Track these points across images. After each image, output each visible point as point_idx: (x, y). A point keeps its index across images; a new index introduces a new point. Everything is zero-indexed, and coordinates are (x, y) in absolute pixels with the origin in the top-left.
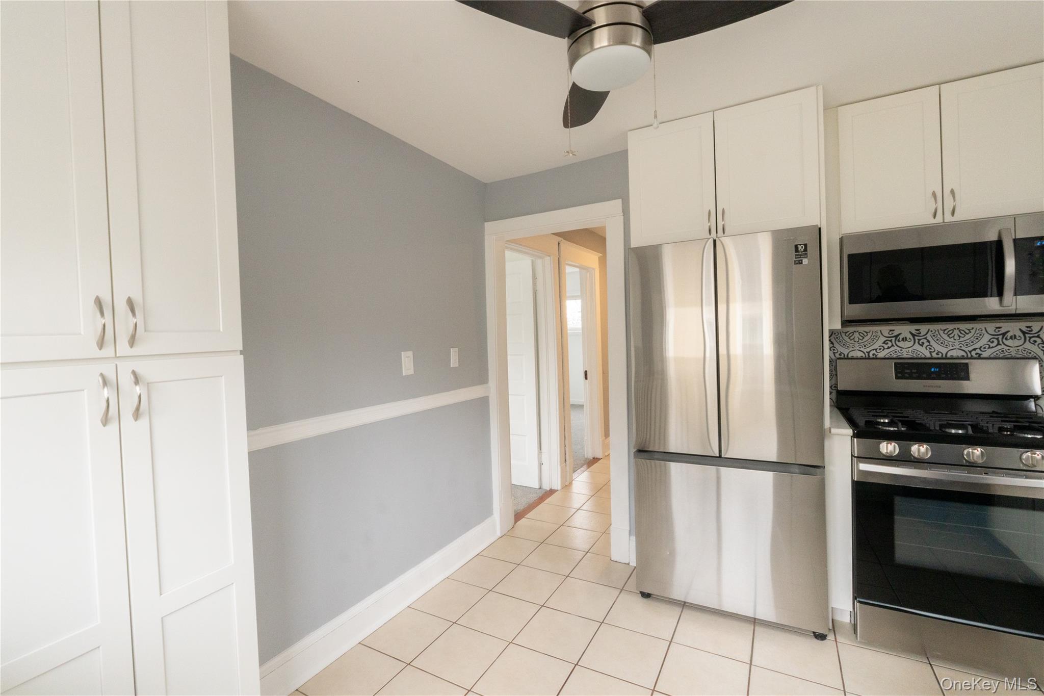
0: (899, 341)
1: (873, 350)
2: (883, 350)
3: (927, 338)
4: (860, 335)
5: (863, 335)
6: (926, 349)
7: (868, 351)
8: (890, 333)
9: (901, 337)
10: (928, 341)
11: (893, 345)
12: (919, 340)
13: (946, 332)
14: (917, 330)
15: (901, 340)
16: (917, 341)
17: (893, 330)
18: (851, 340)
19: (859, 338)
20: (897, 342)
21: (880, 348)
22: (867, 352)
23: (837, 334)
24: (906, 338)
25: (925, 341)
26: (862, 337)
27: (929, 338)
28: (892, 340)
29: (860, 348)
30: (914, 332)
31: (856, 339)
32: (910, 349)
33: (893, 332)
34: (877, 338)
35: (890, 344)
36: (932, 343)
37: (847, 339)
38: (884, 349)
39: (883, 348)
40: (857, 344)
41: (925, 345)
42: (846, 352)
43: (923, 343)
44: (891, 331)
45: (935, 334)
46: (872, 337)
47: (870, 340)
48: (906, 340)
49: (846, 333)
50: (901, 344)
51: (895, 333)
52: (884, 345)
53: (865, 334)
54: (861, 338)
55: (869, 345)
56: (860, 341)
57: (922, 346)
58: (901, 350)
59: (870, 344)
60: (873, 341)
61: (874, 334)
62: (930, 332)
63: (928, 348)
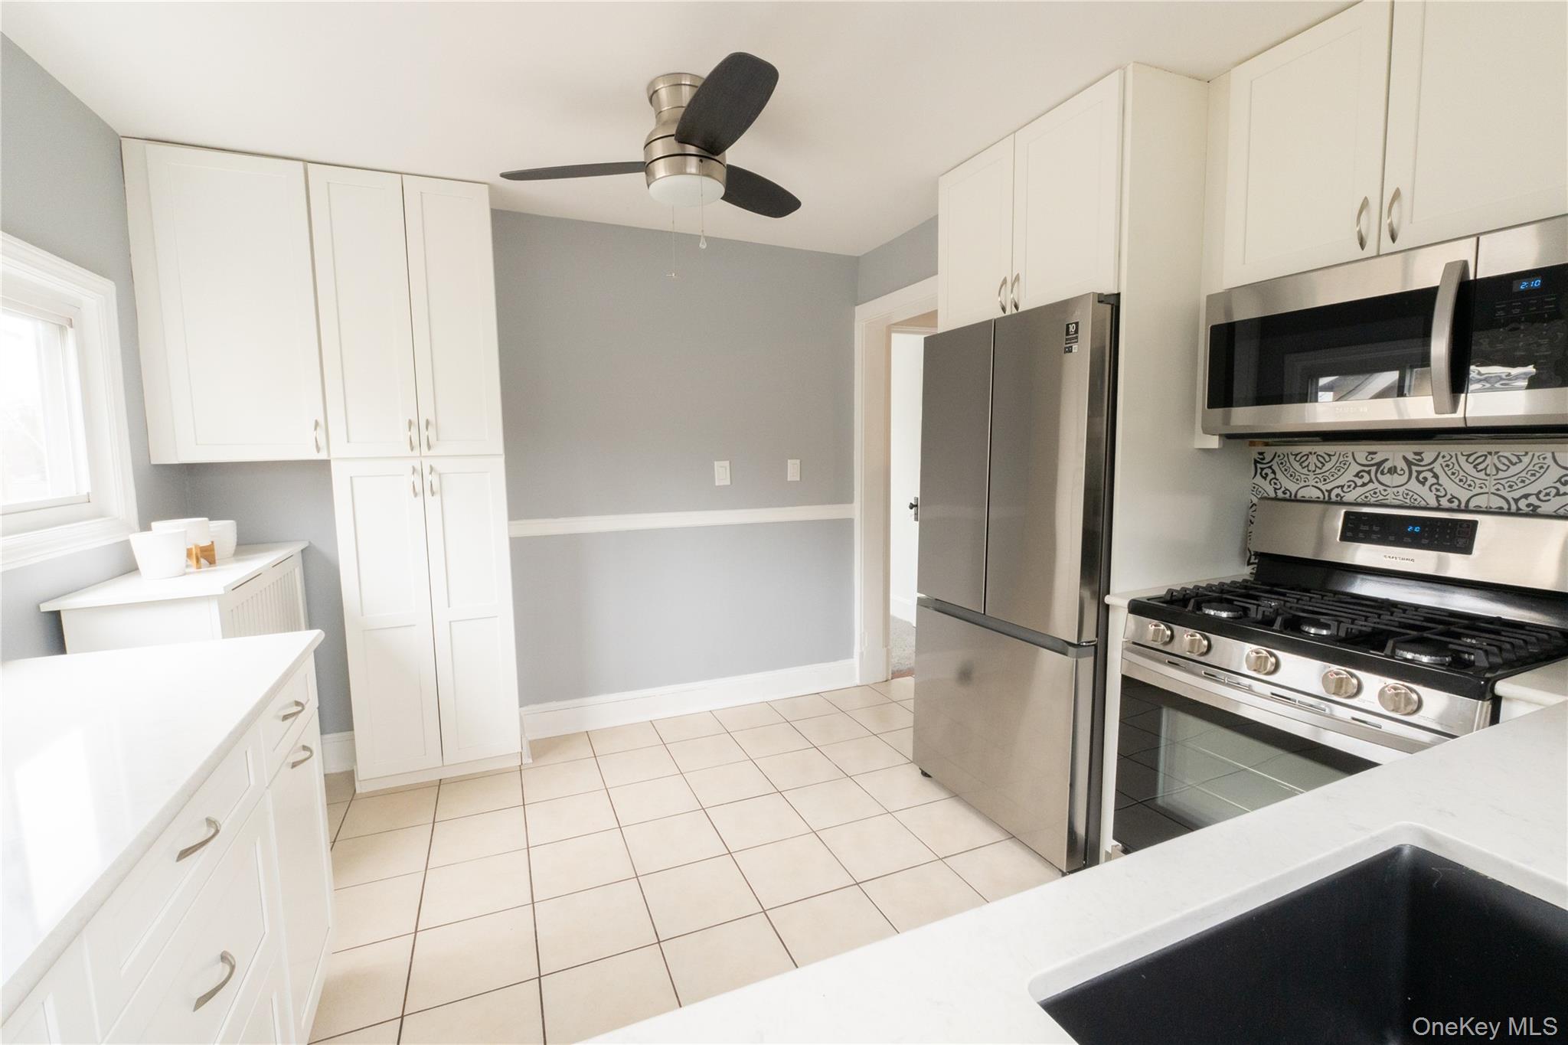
0: (1382, 473)
1: (1338, 487)
2: (1354, 488)
3: (1435, 470)
4: (1318, 459)
5: (1323, 461)
6: (1431, 491)
7: (1329, 489)
8: (1369, 458)
9: (1387, 465)
10: (1436, 476)
11: (1371, 481)
12: (1419, 473)
13: (1471, 459)
14: (1416, 454)
15: (1386, 471)
16: (1414, 474)
17: (1375, 453)
18: (1303, 468)
19: (1316, 466)
20: (1379, 475)
21: (1349, 484)
22: (1327, 491)
23: (1282, 456)
24: (1395, 467)
25: (1429, 475)
26: (1322, 463)
27: (1438, 470)
28: (1370, 470)
29: (1317, 482)
30: (1411, 457)
31: (1312, 467)
32: (1401, 489)
33: (1373, 456)
34: (1346, 467)
35: (1366, 478)
36: (1443, 479)
37: (1296, 465)
38: (1356, 486)
39: (1353, 485)
40: (1311, 476)
41: (1428, 484)
42: (1293, 487)
43: (1426, 479)
44: (1370, 453)
45: (1449, 463)
46: (1338, 464)
47: (1333, 470)
48: (1395, 472)
49: (1297, 455)
50: (1386, 479)
51: (1378, 458)
52: (1356, 479)
53: (1327, 458)
54: (1320, 465)
55: (1332, 479)
56: (1318, 471)
57: (1423, 484)
58: (1385, 490)
59: (1333, 476)
60: (1339, 471)
61: (1341, 459)
62: (1440, 458)
63: (1433, 488)
